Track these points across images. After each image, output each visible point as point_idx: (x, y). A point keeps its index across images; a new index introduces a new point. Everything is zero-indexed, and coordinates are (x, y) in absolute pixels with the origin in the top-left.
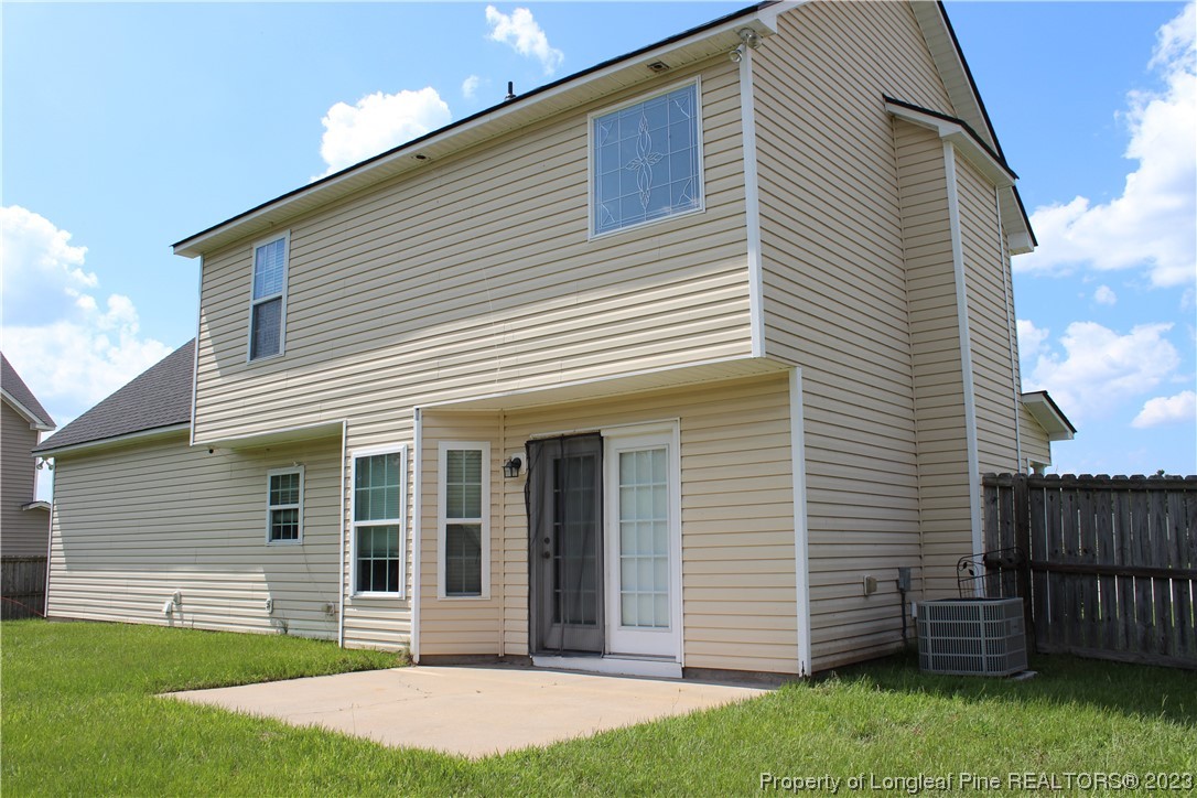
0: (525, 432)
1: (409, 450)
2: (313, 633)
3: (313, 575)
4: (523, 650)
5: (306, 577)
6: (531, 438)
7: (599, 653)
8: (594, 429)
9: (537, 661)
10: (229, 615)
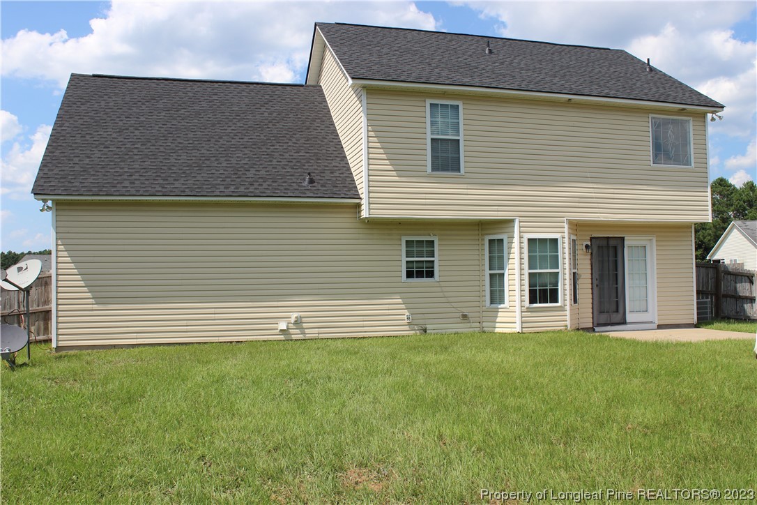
0: (590, 233)
1: (563, 238)
2: (455, 330)
3: (449, 298)
4: (591, 325)
5: (444, 300)
6: (593, 236)
7: (624, 322)
8: (622, 236)
9: (597, 329)
10: (363, 327)
